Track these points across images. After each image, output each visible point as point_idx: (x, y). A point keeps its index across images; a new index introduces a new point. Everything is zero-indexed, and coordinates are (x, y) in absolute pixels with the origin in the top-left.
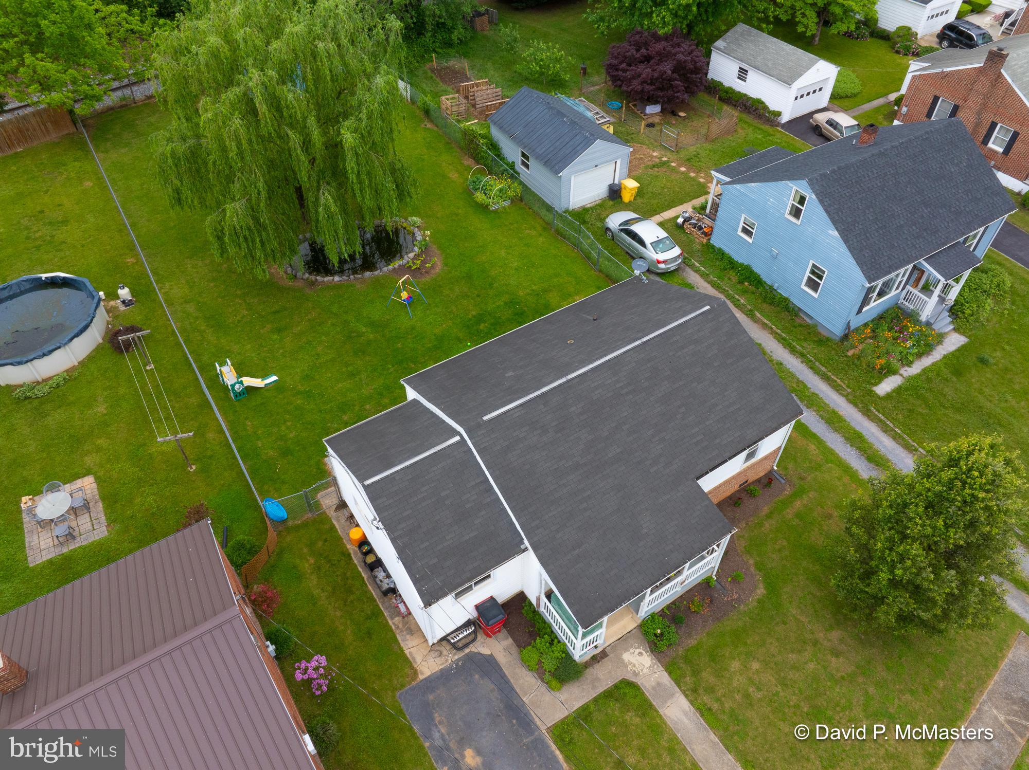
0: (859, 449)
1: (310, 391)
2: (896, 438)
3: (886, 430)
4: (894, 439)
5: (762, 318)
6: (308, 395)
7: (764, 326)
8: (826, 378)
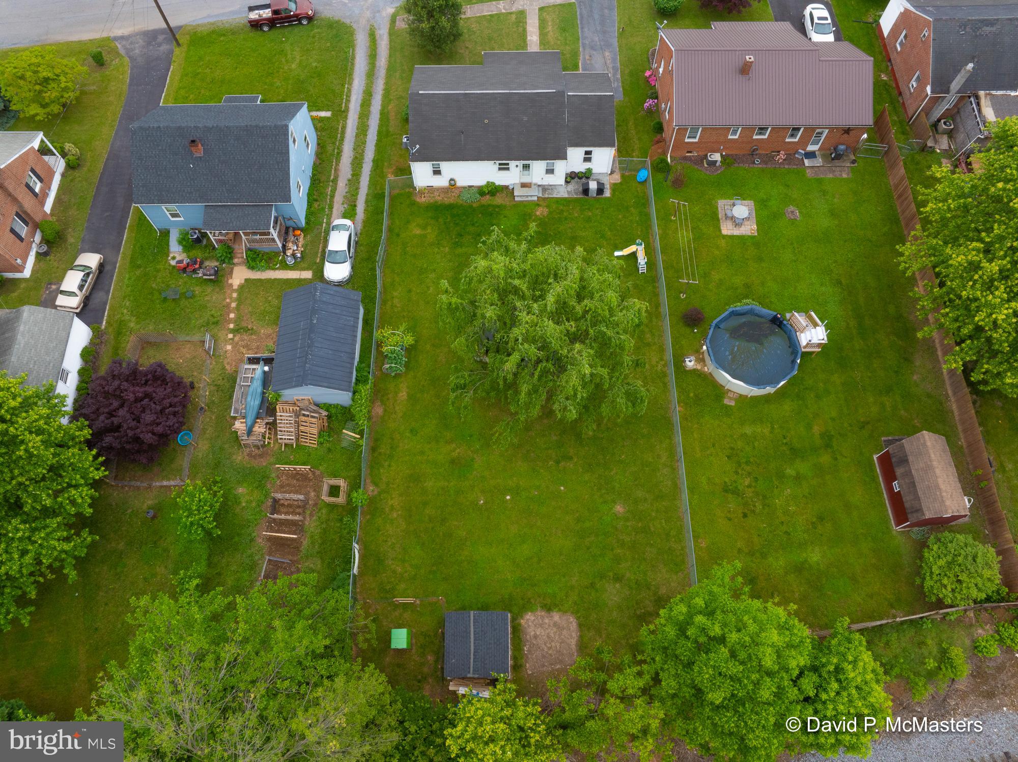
0: (370, 100)
1: (601, 237)
2: (349, 96)
3: (348, 101)
4: (349, 97)
5: (333, 175)
6: (603, 236)
7: (336, 170)
8: (343, 132)
